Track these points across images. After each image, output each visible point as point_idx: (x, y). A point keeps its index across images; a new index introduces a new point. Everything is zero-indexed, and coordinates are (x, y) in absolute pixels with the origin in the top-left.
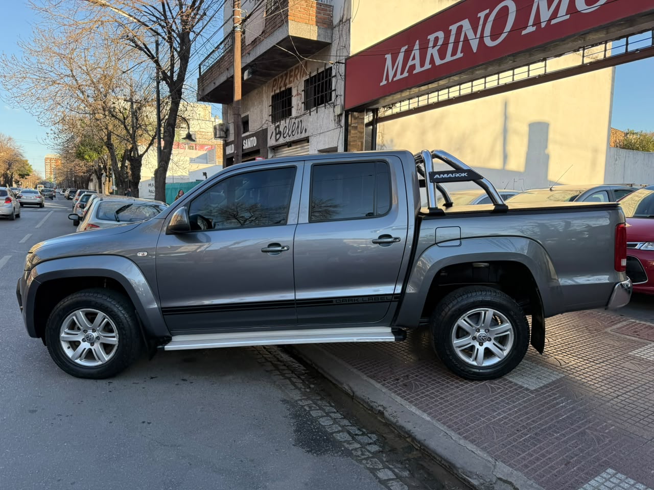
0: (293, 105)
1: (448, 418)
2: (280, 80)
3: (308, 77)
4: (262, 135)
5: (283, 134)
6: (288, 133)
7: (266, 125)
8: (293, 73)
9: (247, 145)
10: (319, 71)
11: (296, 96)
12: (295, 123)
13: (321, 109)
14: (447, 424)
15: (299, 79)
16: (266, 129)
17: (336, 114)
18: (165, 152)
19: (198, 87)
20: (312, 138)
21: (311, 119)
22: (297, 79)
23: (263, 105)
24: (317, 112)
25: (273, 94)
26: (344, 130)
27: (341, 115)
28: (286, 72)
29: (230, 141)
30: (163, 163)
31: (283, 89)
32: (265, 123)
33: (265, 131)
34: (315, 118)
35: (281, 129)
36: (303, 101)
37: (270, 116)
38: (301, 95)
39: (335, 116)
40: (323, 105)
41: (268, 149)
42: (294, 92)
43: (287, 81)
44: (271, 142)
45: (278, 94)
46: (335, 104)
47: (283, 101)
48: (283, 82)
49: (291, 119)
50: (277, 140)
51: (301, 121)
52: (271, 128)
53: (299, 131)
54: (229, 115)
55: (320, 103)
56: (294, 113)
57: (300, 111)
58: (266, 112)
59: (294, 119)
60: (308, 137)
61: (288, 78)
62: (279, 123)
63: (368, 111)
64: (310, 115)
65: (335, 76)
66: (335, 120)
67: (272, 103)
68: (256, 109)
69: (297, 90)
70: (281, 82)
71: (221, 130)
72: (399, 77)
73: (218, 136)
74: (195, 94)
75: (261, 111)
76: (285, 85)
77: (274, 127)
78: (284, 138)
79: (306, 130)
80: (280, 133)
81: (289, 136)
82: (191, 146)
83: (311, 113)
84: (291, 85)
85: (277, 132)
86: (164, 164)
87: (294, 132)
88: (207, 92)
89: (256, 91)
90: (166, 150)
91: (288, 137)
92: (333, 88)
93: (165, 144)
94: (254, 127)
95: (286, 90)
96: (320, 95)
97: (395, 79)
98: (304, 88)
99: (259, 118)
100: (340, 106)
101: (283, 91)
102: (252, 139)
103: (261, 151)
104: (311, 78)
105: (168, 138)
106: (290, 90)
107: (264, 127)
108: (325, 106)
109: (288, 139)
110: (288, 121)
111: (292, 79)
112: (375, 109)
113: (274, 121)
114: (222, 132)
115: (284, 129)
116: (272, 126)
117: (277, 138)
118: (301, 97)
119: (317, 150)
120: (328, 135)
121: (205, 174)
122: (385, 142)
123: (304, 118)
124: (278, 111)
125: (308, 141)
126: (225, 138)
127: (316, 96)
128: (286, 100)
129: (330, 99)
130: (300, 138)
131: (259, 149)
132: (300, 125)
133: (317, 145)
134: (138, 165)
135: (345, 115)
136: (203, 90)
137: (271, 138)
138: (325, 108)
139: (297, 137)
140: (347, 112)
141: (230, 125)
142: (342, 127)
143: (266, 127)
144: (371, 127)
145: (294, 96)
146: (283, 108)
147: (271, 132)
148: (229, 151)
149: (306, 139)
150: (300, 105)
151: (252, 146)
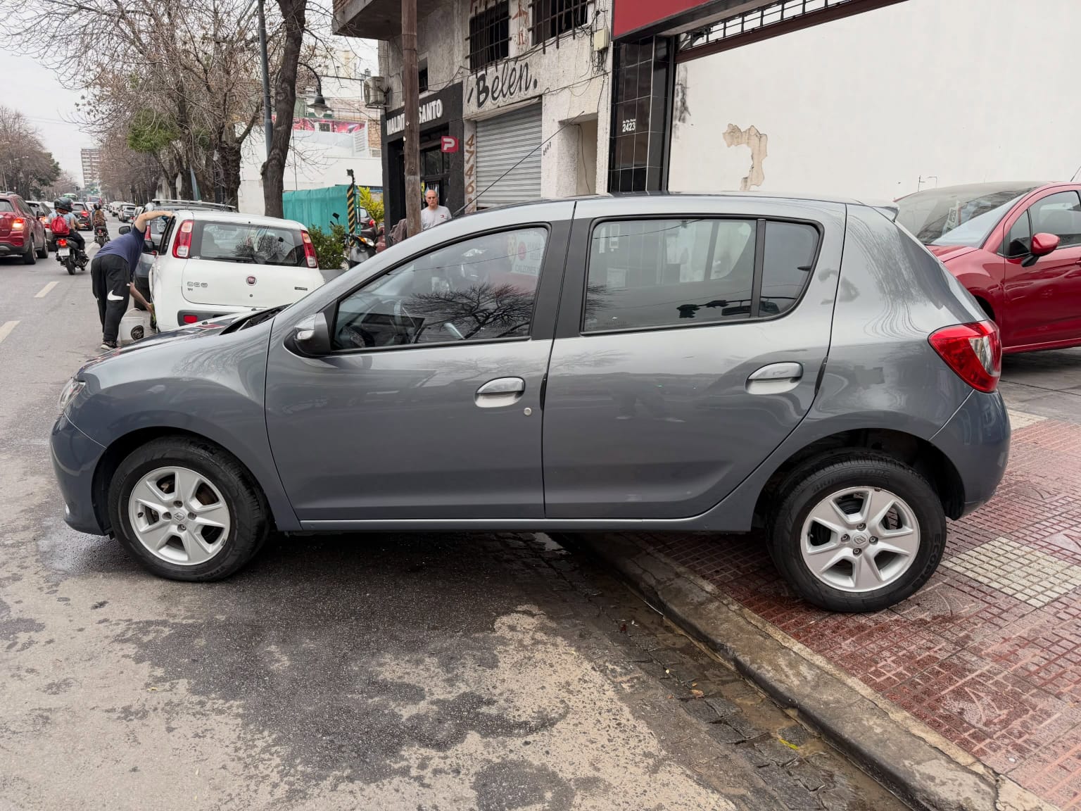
0: (510, 35)
4: (452, 96)
5: (493, 93)
6: (502, 90)
7: (459, 76)
9: (424, 117)
11: (516, 17)
12: (514, 69)
13: (567, 40)
14: (872, 683)
16: (461, 84)
17: (596, 49)
18: (278, 132)
19: (334, 7)
20: (548, 97)
21: (545, 60)
23: (453, 36)
24: (558, 47)
25: (473, 14)
26: (610, 81)
27: (605, 49)
29: (393, 109)
30: (277, 151)
31: (492, 5)
32: (458, 73)
33: (458, 89)
34: (554, 59)
35: (489, 83)
36: (531, 26)
37: (467, 58)
38: (527, 14)
39: (592, 52)
40: (571, 31)
41: (464, 122)
42: (513, 10)
45: (482, 15)
46: (594, 29)
47: (492, 28)
49: (507, 62)
50: (479, 105)
51: (527, 65)
52: (470, 80)
53: (523, 86)
54: (390, 60)
55: (564, 26)
56: (513, 50)
57: (524, 46)
58: (459, 51)
59: (513, 62)
60: (540, 96)
62: (484, 72)
63: (660, 39)
64: (544, 53)
66: (593, 61)
67: (471, 33)
68: (440, 46)
69: (520, 6)
71: (378, 89)
73: (372, 99)
74: (329, 20)
75: (451, 50)
77: (476, 80)
78: (494, 99)
79: (536, 82)
80: (486, 89)
81: (504, 96)
82: (324, 125)
83: (546, 48)
85: (481, 89)
86: (278, 154)
87: (514, 86)
88: (350, 17)
89: (440, 12)
90: (279, 129)
91: (501, 98)
93: (279, 116)
94: (437, 81)
95: (497, 6)
96: (563, 13)
98: (533, 0)
99: (446, 64)
100: (603, 31)
101: (492, 9)
102: (434, 103)
103: (450, 127)
105: (283, 106)
106: (505, 5)
107: (456, 81)
108: (574, 34)
109: (502, 102)
110: (501, 67)
112: (671, 37)
113: (475, 67)
114: (379, 93)
115: (494, 81)
116: (470, 78)
117: (481, 100)
118: (527, 17)
119: (557, 120)
120: (578, 91)
121: (350, 173)
122: (688, 104)
123: (532, 59)
124: (482, 47)
125: (540, 104)
126: (385, 104)
127: (557, 16)
128: (497, 25)
129: (584, 20)
130: (526, 97)
131: (448, 124)
132: (525, 73)
133: (556, 111)
134: (235, 158)
135: (614, 50)
136: (344, 12)
137: (469, 101)
138: (574, 38)
139: (520, 96)
140: (617, 44)
141: (393, 79)
142: (607, 74)
143: (460, 81)
144: (665, 70)
145: (513, 16)
146: (492, 42)
147: (470, 89)
148: (393, 129)
149: (537, 99)
150: (524, 35)
151: (434, 117)
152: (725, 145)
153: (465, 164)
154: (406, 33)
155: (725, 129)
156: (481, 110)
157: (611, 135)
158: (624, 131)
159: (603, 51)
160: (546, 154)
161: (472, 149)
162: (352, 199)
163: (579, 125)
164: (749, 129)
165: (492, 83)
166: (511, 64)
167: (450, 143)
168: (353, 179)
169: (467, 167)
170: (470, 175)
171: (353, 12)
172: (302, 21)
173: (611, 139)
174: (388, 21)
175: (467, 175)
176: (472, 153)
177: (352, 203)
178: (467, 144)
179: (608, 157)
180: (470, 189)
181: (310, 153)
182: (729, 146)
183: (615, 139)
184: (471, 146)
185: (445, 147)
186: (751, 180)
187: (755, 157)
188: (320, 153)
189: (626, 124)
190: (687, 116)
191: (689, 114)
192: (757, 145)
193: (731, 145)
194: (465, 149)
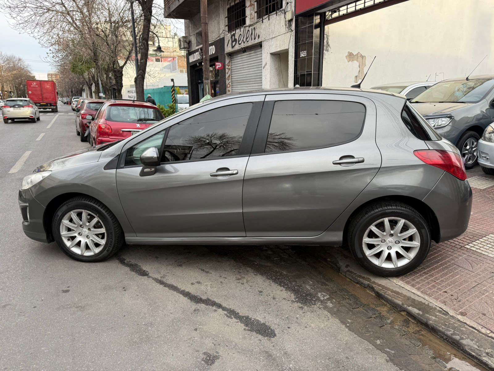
0: (246, 15)
1: (438, 293)
4: (220, 44)
5: (239, 41)
6: (243, 40)
7: (223, 35)
11: (249, 7)
12: (249, 31)
13: (273, 16)
14: (439, 300)
16: (224, 38)
17: (287, 20)
19: (165, 5)
20: (265, 42)
21: (263, 26)
23: (220, 17)
24: (269, 20)
25: (229, 6)
26: (294, 34)
27: (291, 20)
29: (192, 51)
30: (141, 71)
31: (237, 1)
32: (222, 33)
33: (222, 40)
34: (267, 25)
35: (237, 37)
36: (256, 11)
37: (226, 26)
38: (254, 5)
39: (286, 22)
40: (275, 12)
41: (225, 55)
42: (248, 4)
44: (228, 49)
45: (233, 6)
46: (286, 11)
47: (238, 12)
49: (245, 27)
50: (233, 47)
51: (254, 28)
52: (228, 36)
53: (253, 38)
54: (190, 28)
55: (271, 11)
56: (248, 22)
57: (253, 20)
58: (222, 23)
59: (248, 27)
60: (261, 42)
62: (234, 32)
63: (317, 14)
64: (263, 22)
66: (286, 25)
67: (228, 15)
68: (213, 21)
69: (250, 2)
71: (185, 41)
73: (182, 46)
75: (219, 23)
77: (231, 36)
78: (240, 44)
79: (259, 36)
80: (235, 40)
81: (244, 43)
82: (158, 59)
83: (264, 20)
85: (233, 40)
86: (142, 73)
87: (249, 38)
88: (172, 9)
89: (213, 6)
90: (141, 62)
91: (242, 44)
93: (142, 56)
94: (213, 37)
95: (240, 2)
96: (271, 4)
99: (217, 29)
100: (290, 12)
101: (238, 3)
102: (211, 47)
103: (219, 58)
105: (143, 52)
106: (243, 2)
108: (277, 13)
109: (243, 45)
110: (242, 29)
112: (322, 13)
113: (230, 30)
114: (186, 44)
116: (228, 35)
117: (233, 45)
118: (254, 7)
119: (269, 53)
120: (279, 39)
121: (172, 80)
122: (330, 43)
123: (257, 25)
124: (233, 21)
125: (261, 46)
126: (188, 48)
127: (268, 5)
128: (240, 11)
129: (281, 7)
130: (254, 43)
131: (218, 56)
132: (254, 32)
133: (269, 49)
134: (120, 75)
135: (296, 20)
136: (169, 7)
137: (227, 46)
138: (277, 15)
139: (251, 43)
140: (297, 17)
141: (191, 37)
142: (292, 31)
143: (223, 37)
144: (319, 28)
145: (248, 6)
146: (238, 19)
147: (228, 40)
148: (192, 60)
149: (259, 44)
150: (253, 15)
151: (211, 54)
152: (346, 61)
153: (226, 74)
154: (203, 16)
155: (347, 54)
156: (234, 49)
157: (295, 59)
158: (301, 56)
160: (265, 68)
161: (229, 68)
162: (174, 92)
163: (279, 54)
164: (358, 54)
165: (238, 37)
166: (247, 28)
167: (219, 65)
168: (174, 83)
169: (227, 76)
170: (229, 80)
171: (174, 7)
172: (151, 12)
173: (295, 61)
174: (189, 11)
175: (227, 79)
176: (229, 69)
177: (173, 94)
178: (227, 65)
179: (293, 68)
180: (229, 86)
181: (152, 72)
182: (348, 62)
183: (297, 60)
184: (228, 66)
185: (217, 67)
186: (359, 77)
187: (361, 66)
188: (157, 72)
189: (302, 53)
190: (329, 49)
191: (330, 48)
192: (361, 61)
193: (349, 61)
194: (226, 68)
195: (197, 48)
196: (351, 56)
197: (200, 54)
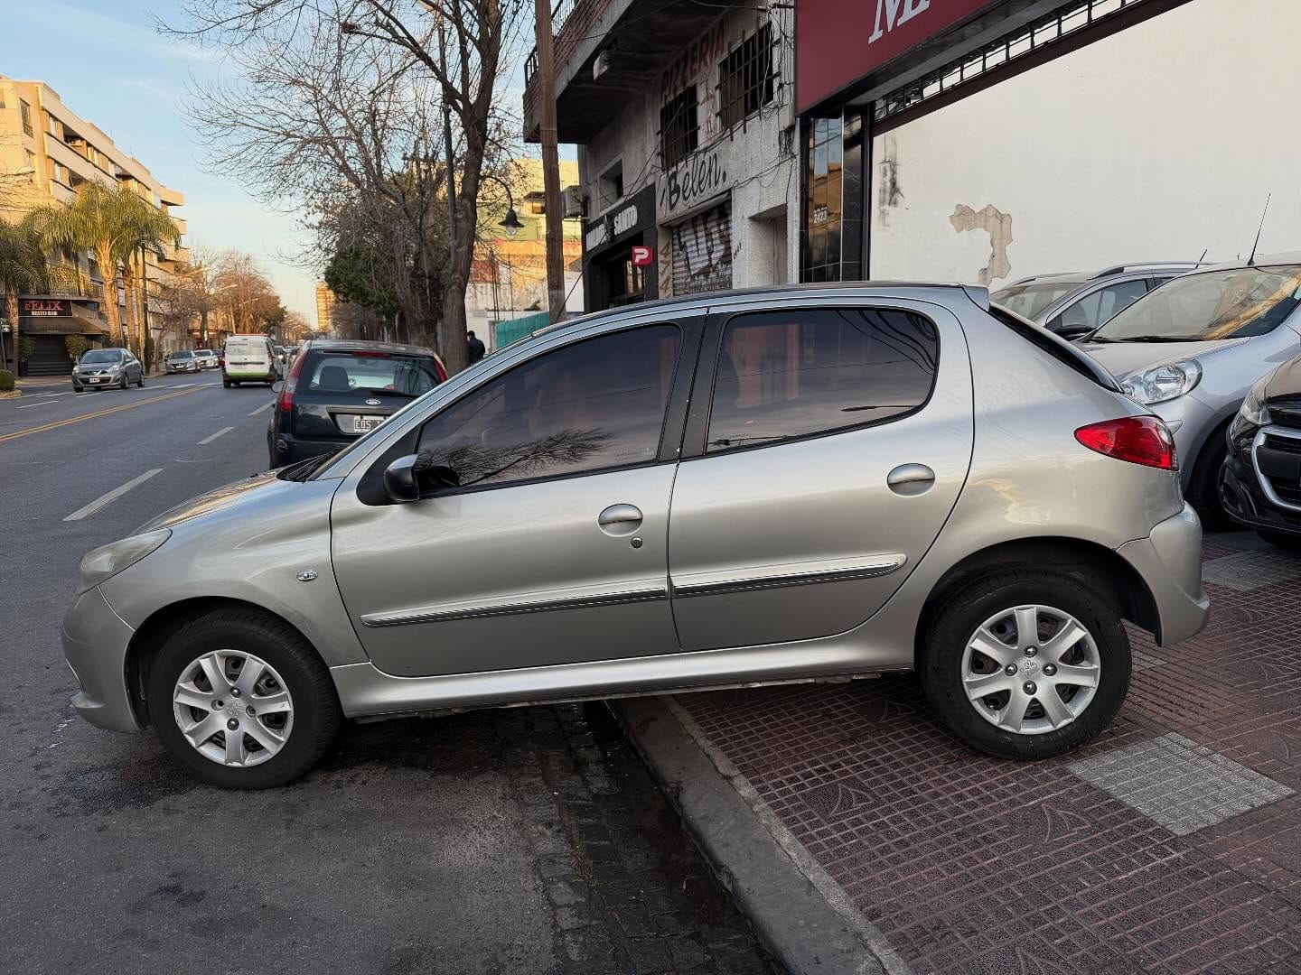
0: (699, 125)
2: (675, 71)
3: (725, 55)
4: (645, 200)
5: (684, 192)
6: (692, 187)
7: (652, 177)
8: (697, 54)
10: (747, 37)
11: (704, 102)
12: (704, 162)
13: (754, 122)
15: (709, 63)
16: (654, 184)
17: (782, 128)
19: (525, 112)
20: (737, 191)
21: (733, 148)
22: (706, 64)
24: (745, 131)
25: (663, 105)
26: (798, 165)
27: (792, 128)
28: (683, 52)
29: (592, 221)
31: (680, 91)
32: (651, 172)
33: (651, 190)
34: (742, 146)
35: (680, 181)
36: (718, 110)
37: (658, 155)
38: (713, 97)
39: (780, 133)
40: (757, 112)
41: (658, 229)
42: (701, 96)
43: (688, 73)
44: (663, 213)
45: (671, 104)
46: (780, 106)
47: (680, 117)
48: (680, 77)
49: (696, 156)
50: (672, 207)
51: (715, 155)
52: (662, 180)
53: (713, 181)
54: (588, 166)
55: (749, 109)
56: (702, 141)
57: (713, 134)
58: (651, 148)
59: (702, 154)
60: (729, 191)
61: (689, 66)
62: (674, 169)
63: (849, 112)
64: (732, 140)
65: (779, 42)
66: (780, 144)
67: (661, 126)
68: (633, 146)
69: (707, 89)
70: (677, 74)
71: (576, 199)
72: (909, 14)
75: (643, 147)
76: (684, 83)
77: (667, 179)
78: (686, 199)
79: (725, 174)
80: (677, 189)
81: (695, 194)
83: (734, 134)
84: (697, 79)
85: (672, 189)
87: (704, 182)
89: (633, 106)
91: (691, 198)
92: (775, 70)
94: (632, 186)
95: (685, 92)
96: (749, 91)
97: (900, 22)
98: (721, 79)
99: (640, 164)
100: (788, 107)
101: (681, 96)
102: (628, 210)
103: (644, 235)
104: (732, 56)
106: (692, 92)
107: (650, 182)
108: (761, 113)
109: (692, 202)
110: (690, 160)
111: (696, 66)
112: (865, 105)
113: (665, 168)
114: (576, 204)
115: (685, 179)
116: (662, 178)
117: (673, 203)
118: (715, 102)
119: (746, 217)
120: (767, 180)
122: (900, 184)
123: (721, 148)
124: (671, 141)
125: (729, 201)
126: (585, 216)
127: (743, 95)
128: (686, 113)
129: (770, 98)
130: (715, 194)
131: (641, 232)
132: (714, 165)
133: (746, 206)
135: (801, 127)
136: (532, 116)
137: (661, 205)
138: (760, 119)
139: (709, 194)
140: (803, 119)
141: (592, 187)
142: (795, 157)
143: (653, 182)
144: (860, 146)
145: (701, 102)
147: (662, 189)
148: (592, 244)
149: (725, 195)
150: (712, 121)
151: (630, 227)
152: (954, 230)
153: (661, 277)
155: (953, 211)
156: (674, 212)
157: (801, 228)
158: (815, 223)
159: (790, 130)
160: (737, 257)
161: (666, 260)
164: (985, 210)
165: (682, 181)
166: (701, 157)
167: (643, 253)
169: (661, 280)
170: (666, 289)
172: (484, 130)
173: (801, 233)
175: (662, 289)
176: (668, 263)
178: (662, 253)
179: (798, 255)
182: (958, 231)
183: (806, 233)
184: (666, 255)
185: (637, 259)
186: (992, 271)
187: (996, 242)
189: (817, 213)
190: (899, 198)
191: (903, 196)
192: (998, 227)
193: (962, 229)
194: (659, 260)
195: (601, 214)
196: (964, 218)
197: (606, 228)
